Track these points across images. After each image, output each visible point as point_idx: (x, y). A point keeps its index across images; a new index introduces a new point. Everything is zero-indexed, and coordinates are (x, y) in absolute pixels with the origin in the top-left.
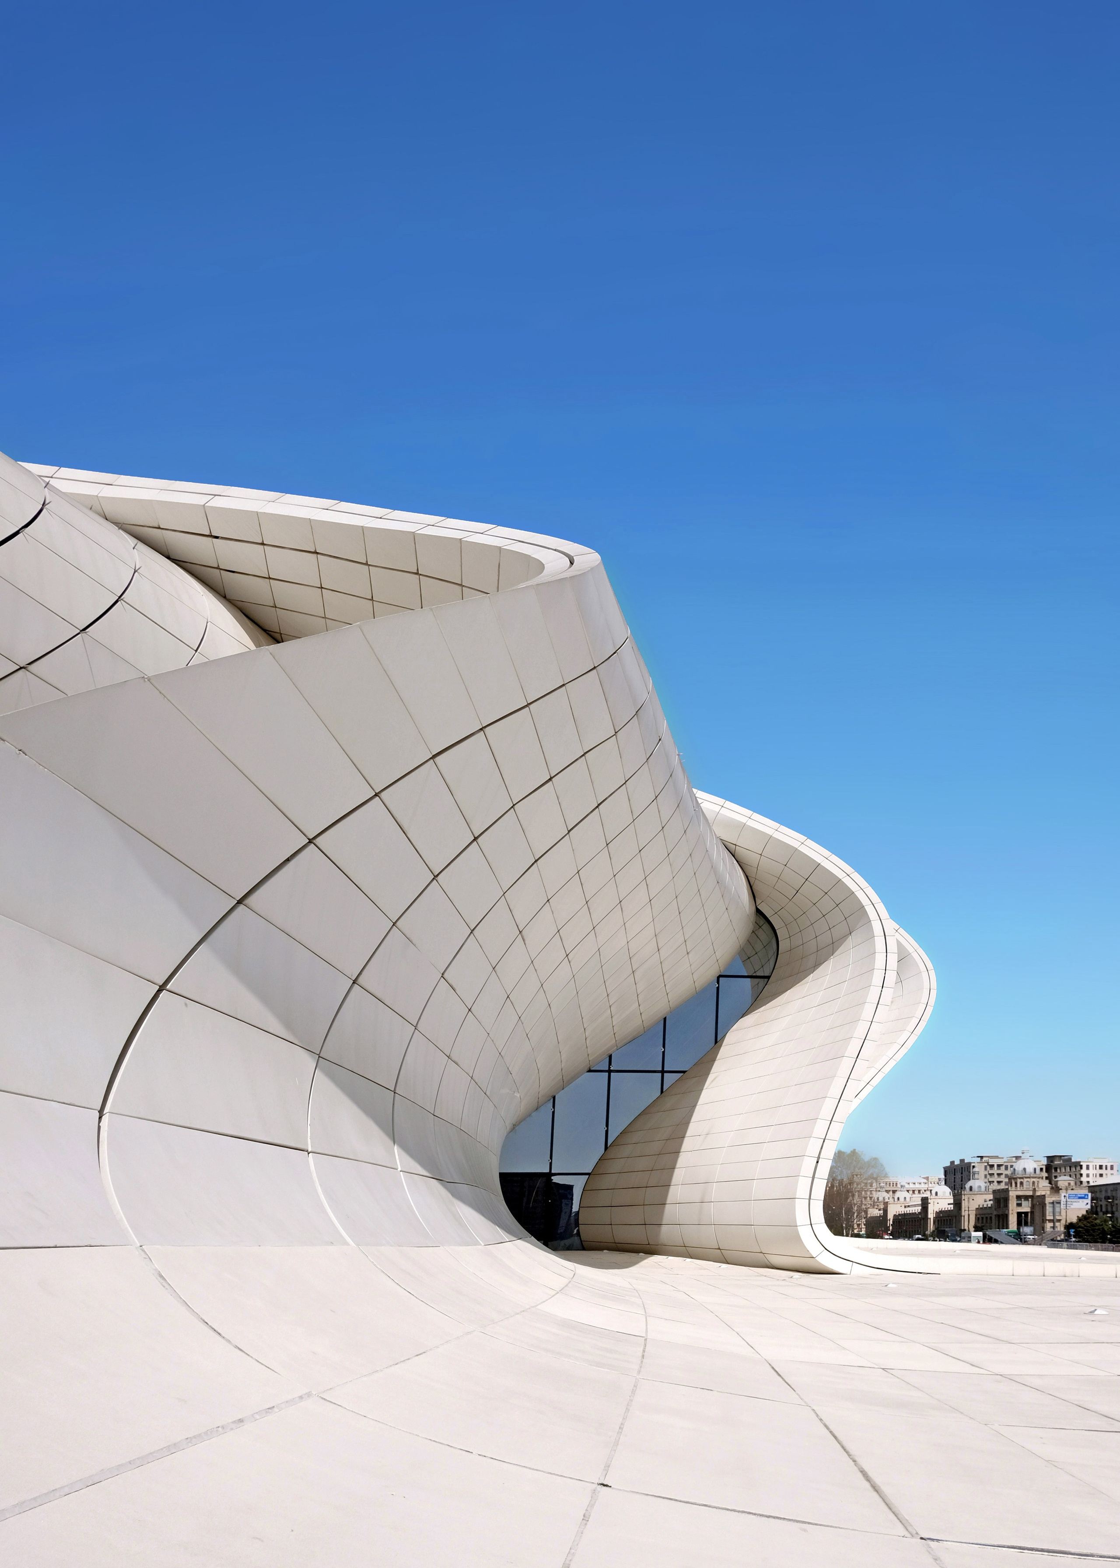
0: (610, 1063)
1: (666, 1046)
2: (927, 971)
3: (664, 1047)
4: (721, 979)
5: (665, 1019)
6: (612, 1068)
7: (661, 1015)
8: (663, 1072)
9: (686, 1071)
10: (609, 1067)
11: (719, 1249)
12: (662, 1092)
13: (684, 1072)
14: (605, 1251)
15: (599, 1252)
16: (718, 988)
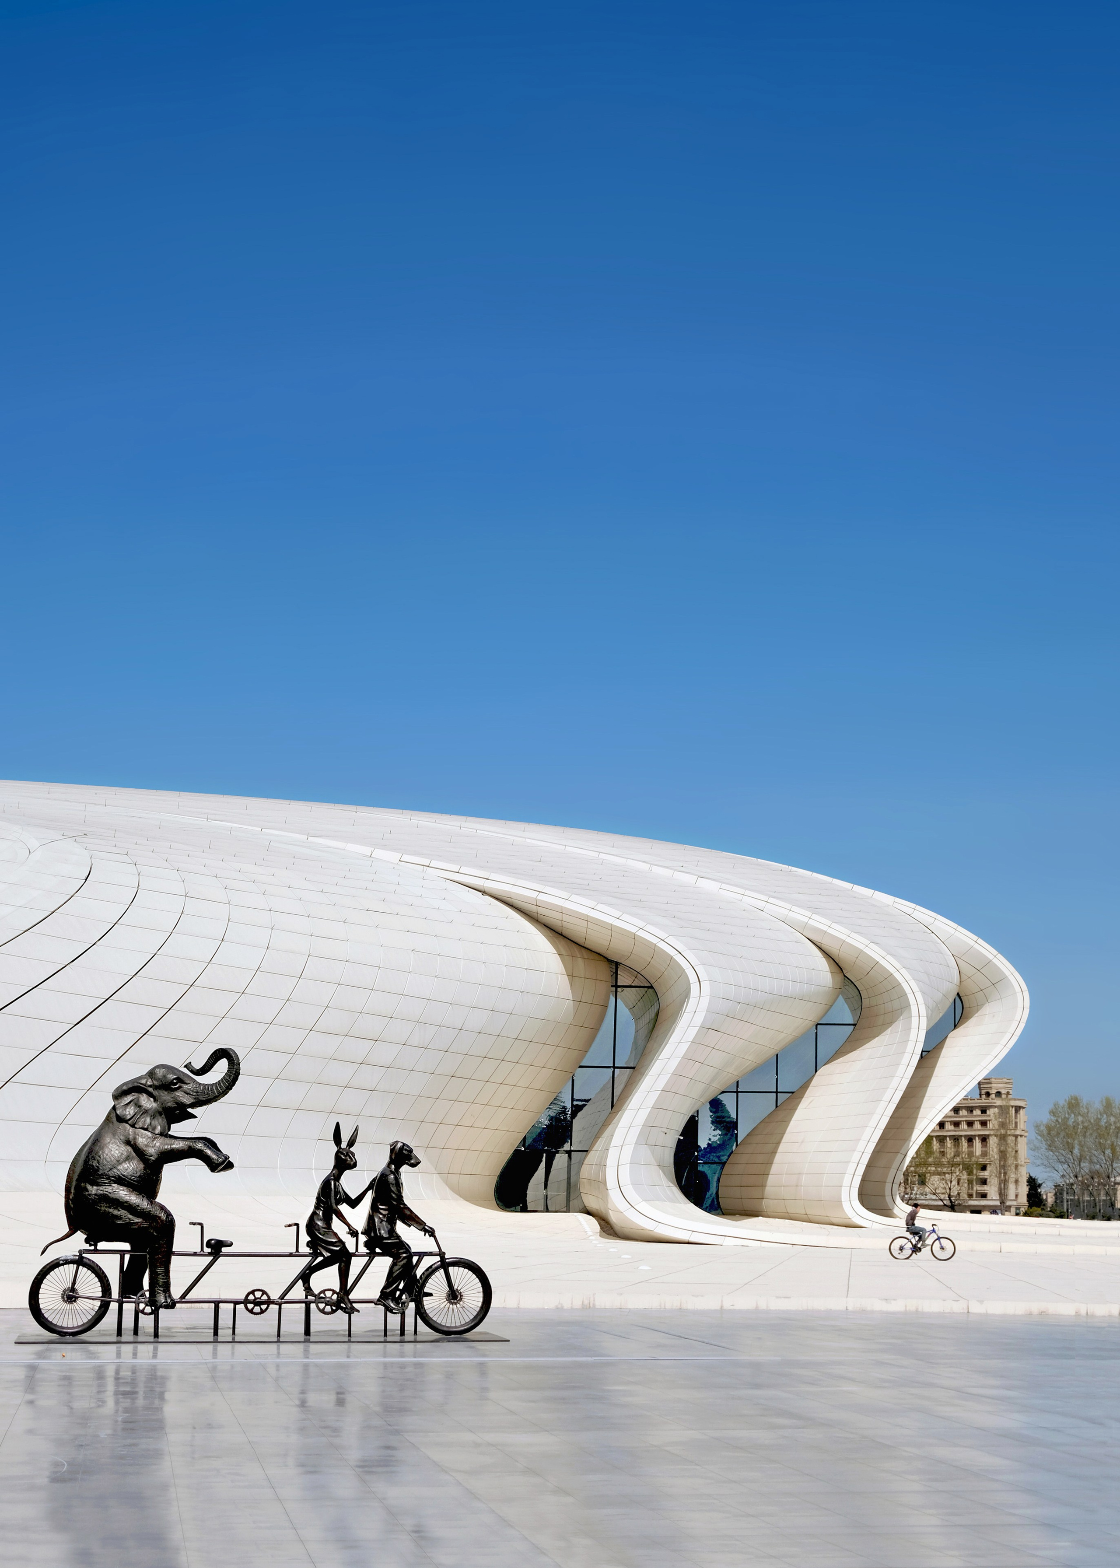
0: (738, 1087)
1: (778, 1074)
2: (1022, 991)
3: (777, 1075)
4: (818, 1026)
5: (777, 1055)
6: (739, 1090)
7: (773, 1053)
8: (777, 1092)
9: (794, 1092)
10: (737, 1089)
11: (806, 1214)
12: (777, 1106)
13: (793, 1093)
14: (737, 1216)
15: (733, 1216)
16: (816, 1033)
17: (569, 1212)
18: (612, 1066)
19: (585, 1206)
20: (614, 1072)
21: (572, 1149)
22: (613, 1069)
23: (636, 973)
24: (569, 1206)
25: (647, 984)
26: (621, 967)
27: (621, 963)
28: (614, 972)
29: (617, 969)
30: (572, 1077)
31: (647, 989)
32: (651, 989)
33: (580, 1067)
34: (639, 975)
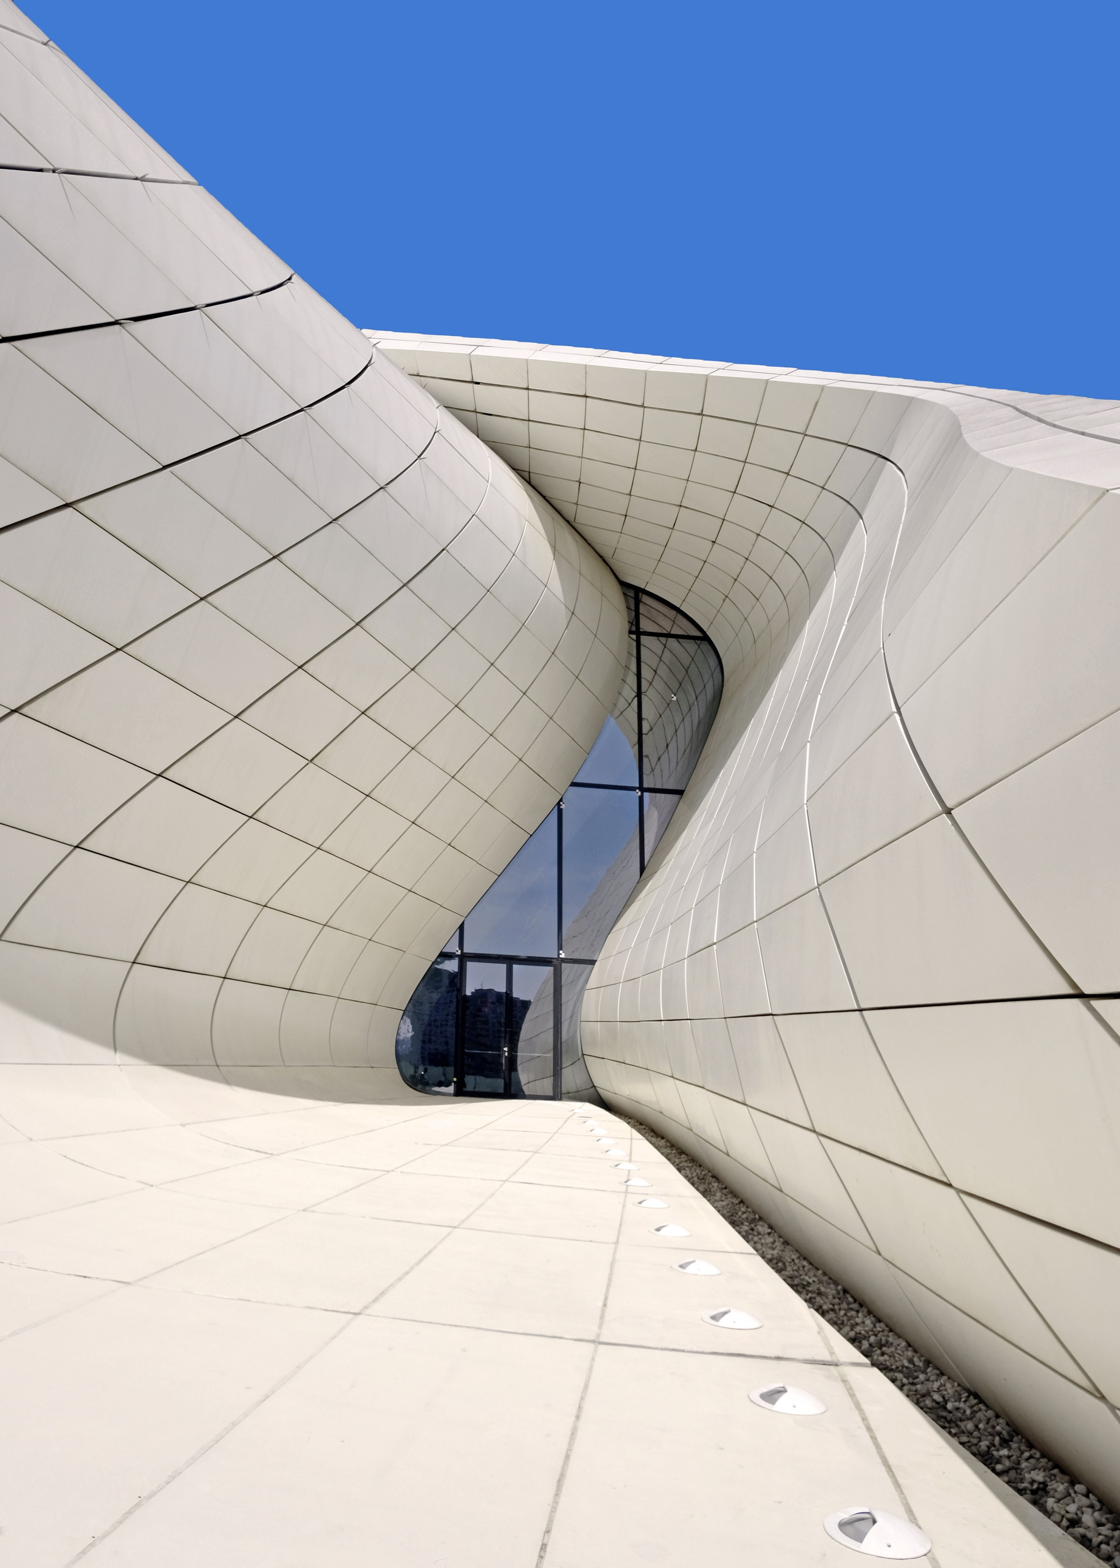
18: (637, 785)
20: (641, 799)
21: (563, 956)
22: (640, 793)
23: (674, 612)
24: (559, 1088)
25: (697, 633)
26: (645, 598)
27: (644, 589)
28: (633, 607)
29: (638, 602)
30: (558, 804)
31: (698, 642)
32: (706, 643)
33: (574, 784)
34: (680, 617)
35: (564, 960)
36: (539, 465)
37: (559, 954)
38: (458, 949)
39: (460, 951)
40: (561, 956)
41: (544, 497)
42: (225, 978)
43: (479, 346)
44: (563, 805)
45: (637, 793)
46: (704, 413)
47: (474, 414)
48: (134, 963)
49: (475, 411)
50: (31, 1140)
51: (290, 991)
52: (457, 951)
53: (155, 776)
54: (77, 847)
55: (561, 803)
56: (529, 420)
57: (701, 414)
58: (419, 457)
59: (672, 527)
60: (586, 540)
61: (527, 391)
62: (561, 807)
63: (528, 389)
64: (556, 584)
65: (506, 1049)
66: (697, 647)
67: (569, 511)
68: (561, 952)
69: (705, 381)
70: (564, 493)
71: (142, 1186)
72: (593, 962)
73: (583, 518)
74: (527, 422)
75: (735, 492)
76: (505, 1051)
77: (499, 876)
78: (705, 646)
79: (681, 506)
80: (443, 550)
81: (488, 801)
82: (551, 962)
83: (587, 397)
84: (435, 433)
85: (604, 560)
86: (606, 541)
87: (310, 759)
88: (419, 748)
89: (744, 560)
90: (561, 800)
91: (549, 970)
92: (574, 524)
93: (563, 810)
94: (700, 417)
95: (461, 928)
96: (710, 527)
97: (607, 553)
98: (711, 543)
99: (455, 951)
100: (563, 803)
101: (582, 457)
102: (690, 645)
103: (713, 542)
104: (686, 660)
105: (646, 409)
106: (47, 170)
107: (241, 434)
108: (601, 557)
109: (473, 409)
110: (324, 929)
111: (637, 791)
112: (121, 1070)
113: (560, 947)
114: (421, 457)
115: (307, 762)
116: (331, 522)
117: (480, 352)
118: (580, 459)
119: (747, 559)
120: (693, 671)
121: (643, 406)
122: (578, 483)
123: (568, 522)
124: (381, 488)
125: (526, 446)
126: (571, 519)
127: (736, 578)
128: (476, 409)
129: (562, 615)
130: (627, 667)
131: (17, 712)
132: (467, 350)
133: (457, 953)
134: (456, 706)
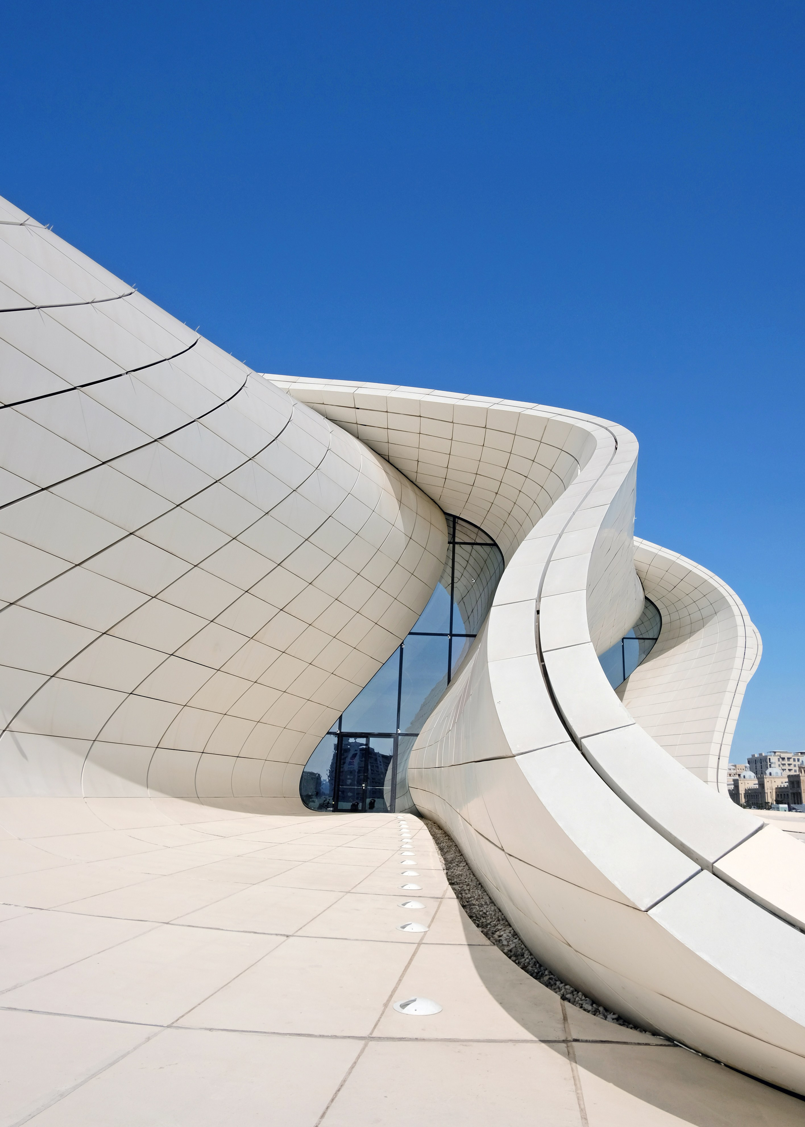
4: (624, 640)
16: (623, 646)
17: (394, 812)
18: (449, 633)
19: (415, 805)
20: (451, 640)
21: (399, 732)
22: (450, 637)
23: (477, 530)
24: (394, 806)
25: (489, 541)
26: (460, 522)
27: (459, 517)
28: (452, 526)
29: (454, 523)
30: (401, 645)
31: (491, 547)
32: (496, 547)
33: (410, 633)
34: (480, 532)
35: (400, 734)
36: (394, 452)
37: (397, 731)
38: (338, 730)
39: (339, 731)
40: (398, 732)
41: (397, 469)
42: (203, 753)
43: (359, 387)
44: (404, 646)
45: (448, 637)
46: (486, 427)
47: (356, 425)
48: (157, 748)
49: (357, 423)
50: (115, 830)
51: (238, 758)
52: (338, 731)
53: (169, 655)
54: (131, 693)
55: (403, 645)
56: (388, 428)
57: (485, 427)
58: (317, 468)
59: (472, 485)
60: (423, 491)
61: (386, 413)
62: (402, 647)
63: (387, 412)
64: (400, 524)
65: (364, 785)
66: (491, 549)
67: (412, 476)
68: (398, 730)
69: (486, 411)
70: (409, 467)
71: (165, 848)
72: (417, 735)
73: (421, 480)
74: (387, 429)
75: (506, 468)
76: (363, 786)
77: (364, 688)
78: (495, 548)
79: (477, 474)
80: (330, 516)
81: (356, 648)
82: (391, 735)
83: (421, 417)
84: (328, 450)
85: (434, 502)
86: (435, 492)
87: (251, 637)
88: (313, 624)
89: (514, 503)
90: (403, 643)
91: (392, 740)
92: (415, 483)
93: (404, 649)
94: (485, 429)
95: (340, 718)
96: (494, 486)
97: (436, 498)
98: (495, 494)
99: (336, 731)
100: (404, 645)
101: (419, 448)
102: (487, 549)
103: (496, 493)
104: (485, 556)
105: (454, 424)
106: (124, 374)
107: (217, 480)
108: (432, 500)
109: (355, 422)
110: (258, 724)
111: (449, 636)
112: (151, 800)
113: (398, 727)
114: (318, 469)
115: (250, 639)
116: (265, 515)
117: (360, 391)
118: (418, 449)
119: (515, 503)
120: (489, 561)
121: (452, 422)
122: (417, 462)
123: (412, 482)
124: (294, 491)
125: (386, 442)
126: (414, 481)
127: (509, 513)
128: (357, 422)
129: (403, 540)
130: (446, 564)
131: (105, 634)
132: (352, 390)
133: (337, 732)
134: (336, 599)
